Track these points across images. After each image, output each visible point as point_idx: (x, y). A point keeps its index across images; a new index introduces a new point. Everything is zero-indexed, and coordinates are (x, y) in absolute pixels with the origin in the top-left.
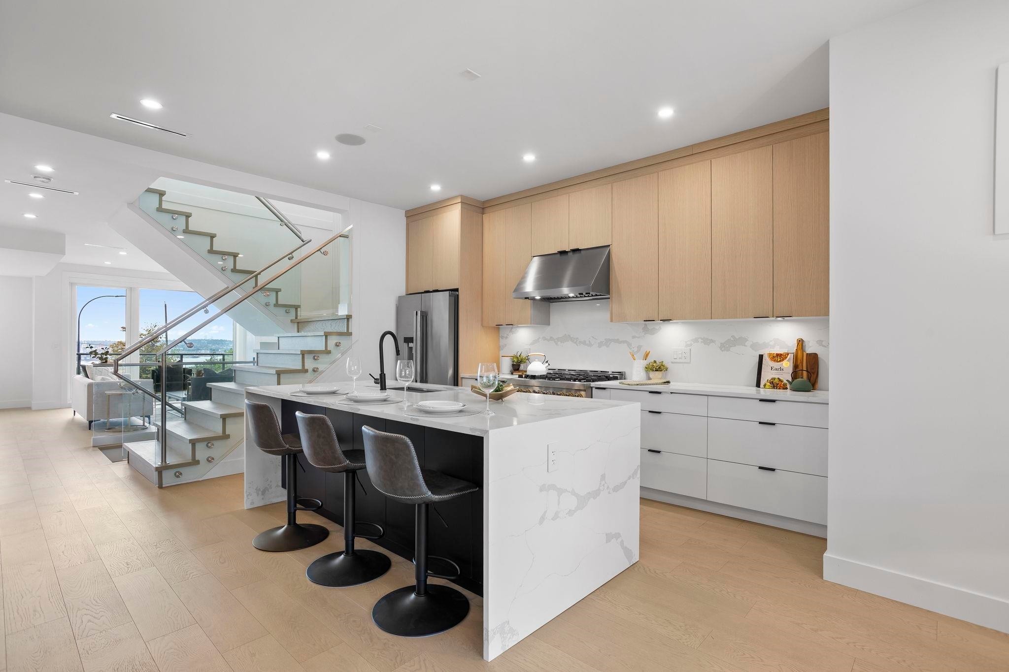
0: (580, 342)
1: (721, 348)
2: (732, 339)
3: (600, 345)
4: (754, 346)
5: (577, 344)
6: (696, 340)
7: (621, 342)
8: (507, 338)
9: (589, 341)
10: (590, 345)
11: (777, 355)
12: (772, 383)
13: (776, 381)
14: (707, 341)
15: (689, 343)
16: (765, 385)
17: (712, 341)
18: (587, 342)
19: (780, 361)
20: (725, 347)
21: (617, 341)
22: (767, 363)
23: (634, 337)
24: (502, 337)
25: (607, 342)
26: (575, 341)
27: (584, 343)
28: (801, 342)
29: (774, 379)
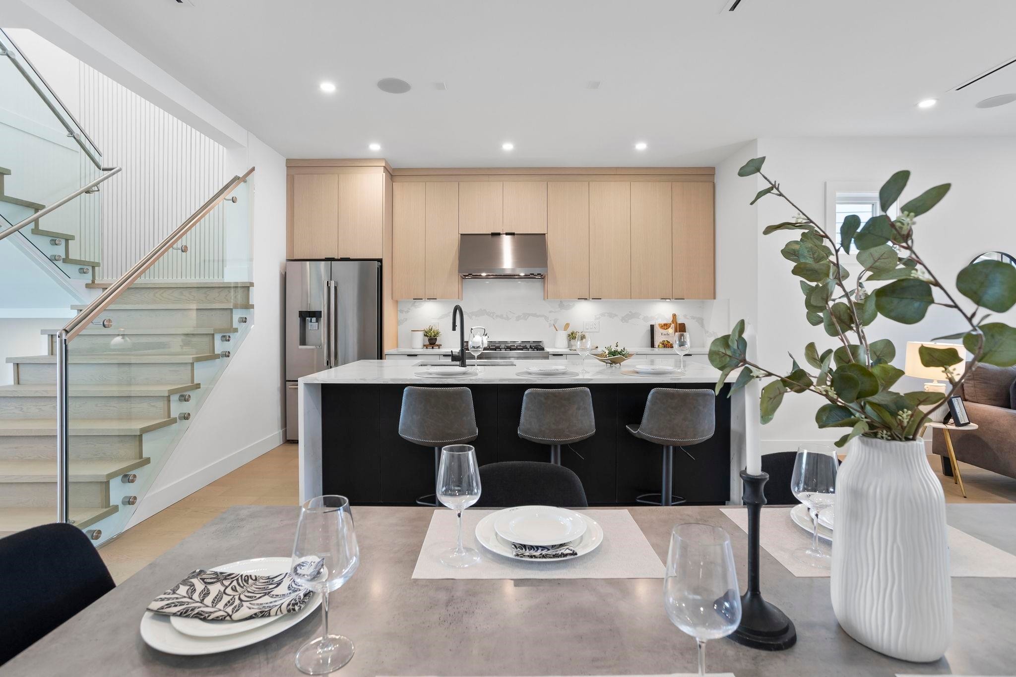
0: (497, 316)
1: (622, 320)
2: (630, 314)
3: (518, 318)
4: (646, 319)
5: (494, 319)
6: (603, 315)
7: (538, 316)
8: (408, 312)
9: (507, 316)
10: (508, 318)
11: (664, 325)
12: (663, 344)
13: (666, 342)
14: (611, 315)
15: (598, 316)
16: (659, 346)
17: (616, 315)
18: (505, 316)
19: (667, 329)
20: (625, 319)
21: (535, 315)
22: (657, 330)
23: (550, 312)
24: (402, 311)
25: (526, 316)
26: (491, 315)
27: (501, 317)
28: (674, 316)
29: (664, 341)
